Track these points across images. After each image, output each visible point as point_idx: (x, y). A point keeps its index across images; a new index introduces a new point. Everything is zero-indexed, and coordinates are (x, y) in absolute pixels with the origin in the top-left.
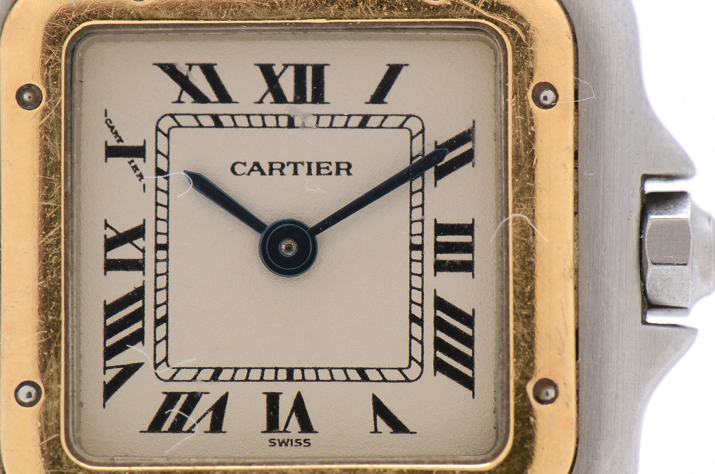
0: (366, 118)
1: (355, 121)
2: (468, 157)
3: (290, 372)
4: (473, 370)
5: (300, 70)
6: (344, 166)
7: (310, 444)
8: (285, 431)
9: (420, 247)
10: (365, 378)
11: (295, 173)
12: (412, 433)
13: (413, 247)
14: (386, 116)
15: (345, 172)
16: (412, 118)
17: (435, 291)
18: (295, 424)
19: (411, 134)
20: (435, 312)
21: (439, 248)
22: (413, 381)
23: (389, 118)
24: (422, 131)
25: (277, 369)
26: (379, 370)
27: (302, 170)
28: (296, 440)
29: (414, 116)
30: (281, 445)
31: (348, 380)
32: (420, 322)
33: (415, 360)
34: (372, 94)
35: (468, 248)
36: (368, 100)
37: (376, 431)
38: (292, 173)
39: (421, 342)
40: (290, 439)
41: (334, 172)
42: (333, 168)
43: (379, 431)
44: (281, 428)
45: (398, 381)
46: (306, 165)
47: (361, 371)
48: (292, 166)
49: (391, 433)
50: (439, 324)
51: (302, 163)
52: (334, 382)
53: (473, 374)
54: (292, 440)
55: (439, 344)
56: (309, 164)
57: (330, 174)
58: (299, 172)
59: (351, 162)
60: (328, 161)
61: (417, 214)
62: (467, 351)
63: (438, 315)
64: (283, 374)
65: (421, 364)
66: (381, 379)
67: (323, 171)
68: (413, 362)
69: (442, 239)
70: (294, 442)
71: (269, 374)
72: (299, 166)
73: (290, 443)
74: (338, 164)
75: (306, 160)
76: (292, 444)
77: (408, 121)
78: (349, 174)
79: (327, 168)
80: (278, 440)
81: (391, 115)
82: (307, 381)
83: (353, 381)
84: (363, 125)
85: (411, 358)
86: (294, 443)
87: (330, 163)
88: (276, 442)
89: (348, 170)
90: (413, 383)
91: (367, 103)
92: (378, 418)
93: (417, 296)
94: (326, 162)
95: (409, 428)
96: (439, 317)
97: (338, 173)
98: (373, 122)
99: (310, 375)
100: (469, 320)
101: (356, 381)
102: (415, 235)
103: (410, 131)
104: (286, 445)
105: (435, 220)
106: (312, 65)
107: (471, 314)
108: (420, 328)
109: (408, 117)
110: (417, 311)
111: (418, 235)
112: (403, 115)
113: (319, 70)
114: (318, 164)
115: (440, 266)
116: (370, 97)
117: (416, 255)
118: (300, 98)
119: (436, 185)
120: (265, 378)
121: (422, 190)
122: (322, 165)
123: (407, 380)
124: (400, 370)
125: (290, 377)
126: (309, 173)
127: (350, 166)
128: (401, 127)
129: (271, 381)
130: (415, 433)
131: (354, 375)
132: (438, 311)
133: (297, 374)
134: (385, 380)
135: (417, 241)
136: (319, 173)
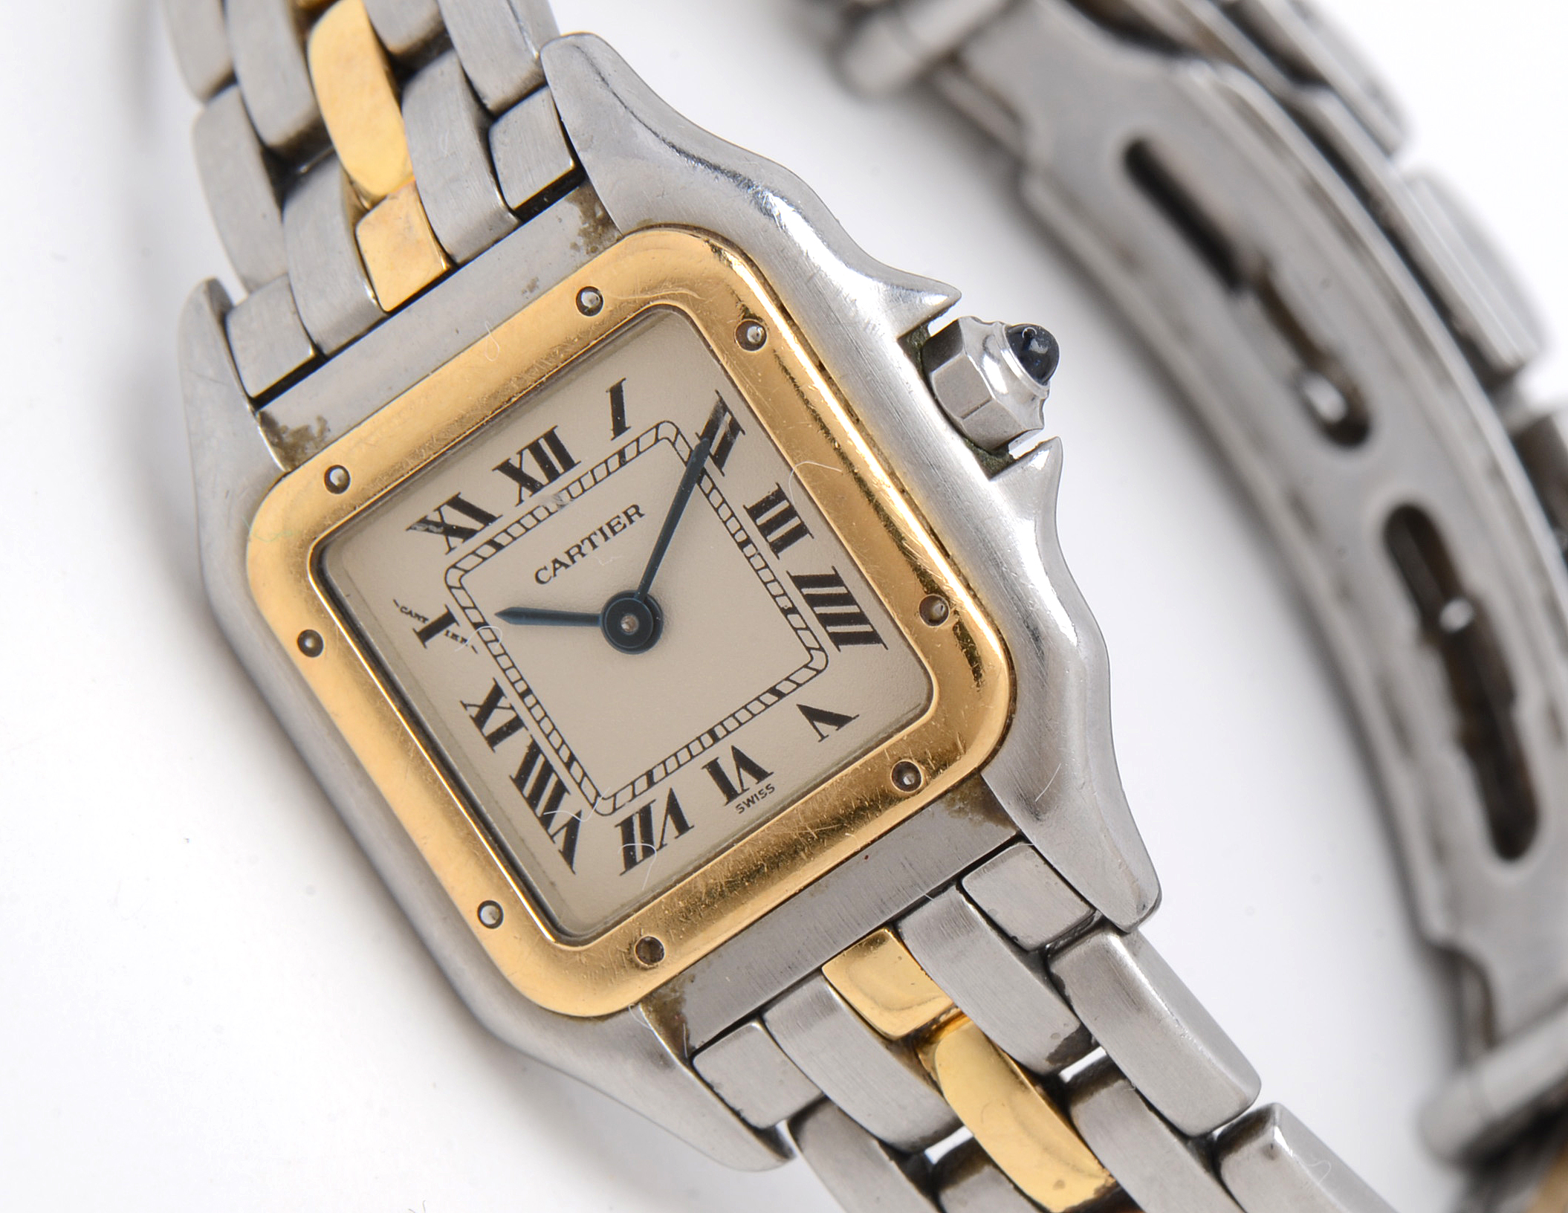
0: (621, 454)
1: (614, 463)
2: (735, 428)
3: (711, 732)
4: (870, 624)
5: (535, 448)
6: (632, 511)
7: (773, 788)
8: (744, 791)
9: (748, 541)
10: (780, 695)
11: (594, 546)
12: (854, 718)
13: (742, 545)
14: (637, 440)
15: (636, 516)
16: (661, 426)
17: (788, 573)
18: (748, 779)
19: (670, 441)
20: (801, 592)
21: (766, 529)
22: (825, 669)
23: (641, 439)
24: (678, 432)
25: (699, 739)
26: (787, 679)
27: (598, 539)
28: (760, 793)
29: (662, 423)
30: (749, 806)
31: (767, 706)
32: (793, 610)
33: (813, 649)
34: (612, 427)
35: (790, 513)
36: (613, 436)
37: (823, 737)
38: (592, 548)
39: (807, 628)
40: (753, 794)
41: (627, 522)
42: (624, 520)
43: (825, 735)
44: (739, 790)
45: (811, 679)
46: (599, 533)
47: (773, 691)
48: (587, 542)
49: (837, 730)
50: (813, 601)
51: (595, 534)
52: (757, 717)
53: (872, 627)
54: (755, 795)
55: (825, 620)
56: (601, 530)
57: (625, 526)
58: (596, 544)
59: (635, 504)
60: (616, 515)
61: (725, 512)
62: (852, 609)
63: (805, 593)
64: (707, 740)
65: (821, 649)
66: (795, 686)
67: (617, 529)
68: (812, 652)
69: (761, 520)
70: (758, 795)
71: (696, 748)
72: (593, 538)
73: (755, 799)
74: (625, 513)
75: (595, 529)
76: (758, 798)
77: (659, 431)
78: (641, 515)
79: (619, 523)
80: (744, 802)
81: (641, 436)
82: (733, 731)
83: (772, 704)
84: (623, 462)
85: (809, 649)
86: (760, 796)
87: (618, 517)
88: (743, 805)
89: (637, 512)
90: (825, 671)
91: (613, 439)
92: (817, 724)
93: (775, 588)
94: (614, 519)
95: (849, 715)
96: (808, 595)
97: (631, 522)
98: (630, 453)
99: (731, 724)
100: (835, 580)
101: (775, 703)
102: (736, 533)
103: (668, 439)
104: (753, 802)
105: (744, 507)
106: (542, 437)
107: (833, 573)
108: (798, 616)
109: (657, 427)
110: (784, 602)
111: (739, 530)
112: (652, 429)
113: (551, 437)
114: (609, 524)
115: (777, 547)
116: (612, 432)
117: (749, 550)
118: (552, 475)
119: (723, 474)
120: (694, 754)
121: (714, 487)
122: (613, 524)
123: (819, 672)
124: (806, 666)
125: (716, 739)
126: (606, 538)
127: (636, 507)
128: (657, 440)
129: (701, 753)
130: (858, 716)
131: (769, 698)
132: (803, 590)
133: (720, 732)
134: (799, 685)
135: (741, 537)
136: (614, 533)
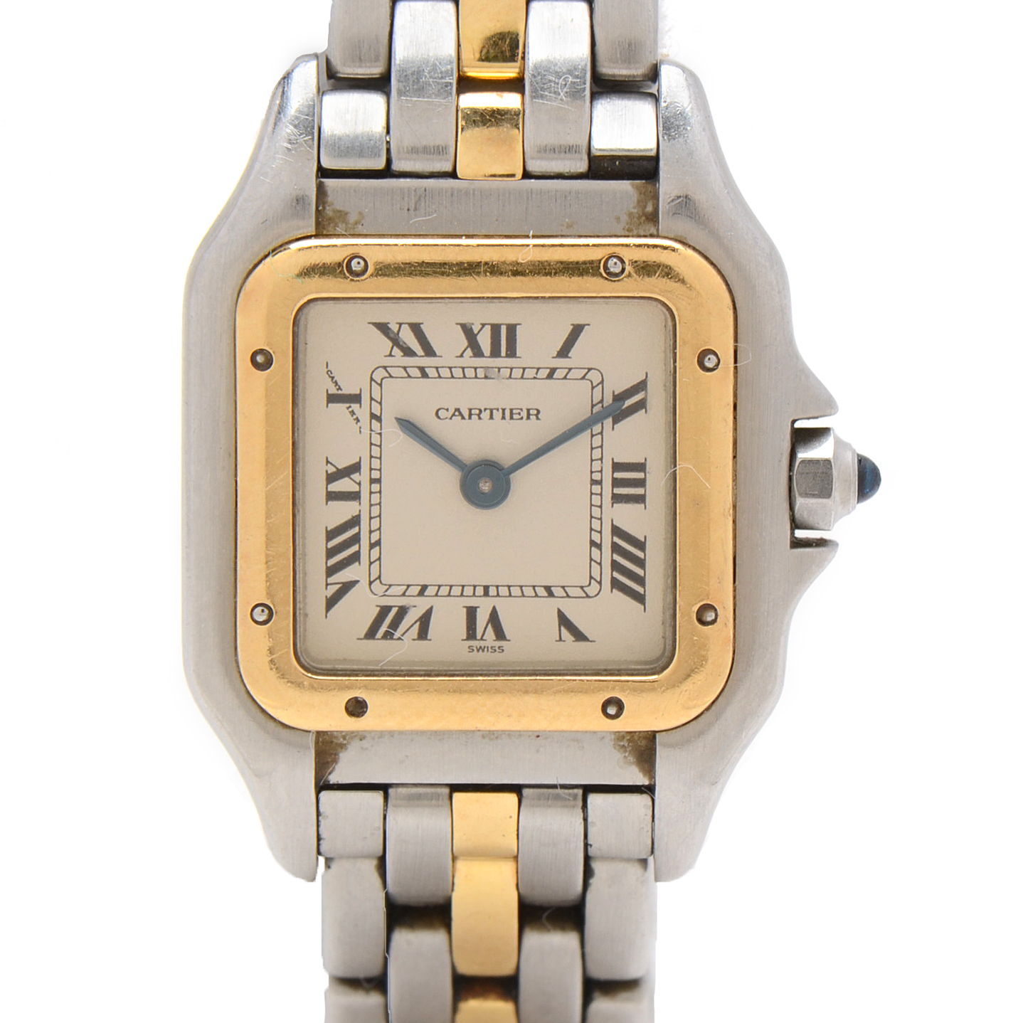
0: (553, 371)
1: (544, 373)
2: (641, 405)
3: (486, 588)
4: (644, 589)
5: (496, 329)
7: (503, 650)
8: (482, 639)
9: (600, 483)
10: (551, 594)
11: (491, 417)
12: (591, 641)
13: (594, 482)
14: (570, 369)
15: (535, 417)
16: (593, 371)
17: (612, 521)
18: (490, 634)
19: (592, 384)
20: (612, 538)
21: (616, 483)
22: (593, 597)
23: (573, 370)
24: (602, 382)
25: (475, 586)
26: (563, 587)
28: (492, 647)
29: (595, 369)
30: (478, 651)
31: (537, 596)
32: (599, 546)
33: (595, 580)
34: (558, 350)
35: (641, 483)
36: (555, 355)
37: (560, 640)
38: (489, 417)
39: (600, 564)
40: (486, 646)
41: (525, 417)
42: (524, 414)
43: (563, 639)
44: (479, 637)
45: (580, 598)
46: (501, 411)
47: (548, 589)
48: (488, 412)
49: (574, 641)
50: (616, 548)
51: (498, 410)
52: (524, 598)
53: (645, 592)
54: (488, 647)
55: (615, 566)
56: (504, 410)
57: (522, 418)
58: (494, 417)
60: (520, 407)
61: (597, 454)
62: (639, 571)
63: (614, 540)
64: (480, 591)
65: (600, 583)
66: (565, 595)
67: (515, 417)
68: (592, 581)
69: (618, 475)
70: (489, 649)
71: (468, 591)
73: (486, 649)
74: (528, 410)
75: (500, 406)
76: (488, 650)
77: (589, 373)
79: (519, 414)
80: (476, 647)
81: (575, 368)
82: (502, 597)
83: (540, 597)
84: (550, 376)
85: (591, 578)
86: (490, 650)
87: (521, 409)
88: (474, 648)
89: (537, 415)
90: (592, 599)
91: (553, 358)
92: (562, 628)
93: (596, 525)
94: (518, 409)
95: (589, 637)
96: (616, 543)
97: (528, 418)
98: (559, 374)
99: (504, 591)
100: (641, 545)
101: (544, 597)
102: (595, 472)
103: (591, 382)
104: (483, 651)
105: (613, 459)
106: (506, 324)
107: (643, 540)
108: (599, 552)
109: (589, 370)
110: (596, 538)
111: (598, 471)
112: (585, 368)
113: (512, 329)
114: (511, 410)
115: (617, 499)
116: (556, 353)
117: (596, 489)
118: (495, 353)
119: (613, 429)
120: (464, 594)
121: (601, 433)
122: (514, 411)
123: (588, 596)
124: (582, 587)
125: (486, 594)
126: (503, 418)
127: (538, 412)
128: (583, 378)
129: (470, 597)
130: (594, 641)
131: (542, 592)
132: (614, 537)
133: (492, 591)
134: (568, 596)
135: (597, 477)
136: (512, 418)
